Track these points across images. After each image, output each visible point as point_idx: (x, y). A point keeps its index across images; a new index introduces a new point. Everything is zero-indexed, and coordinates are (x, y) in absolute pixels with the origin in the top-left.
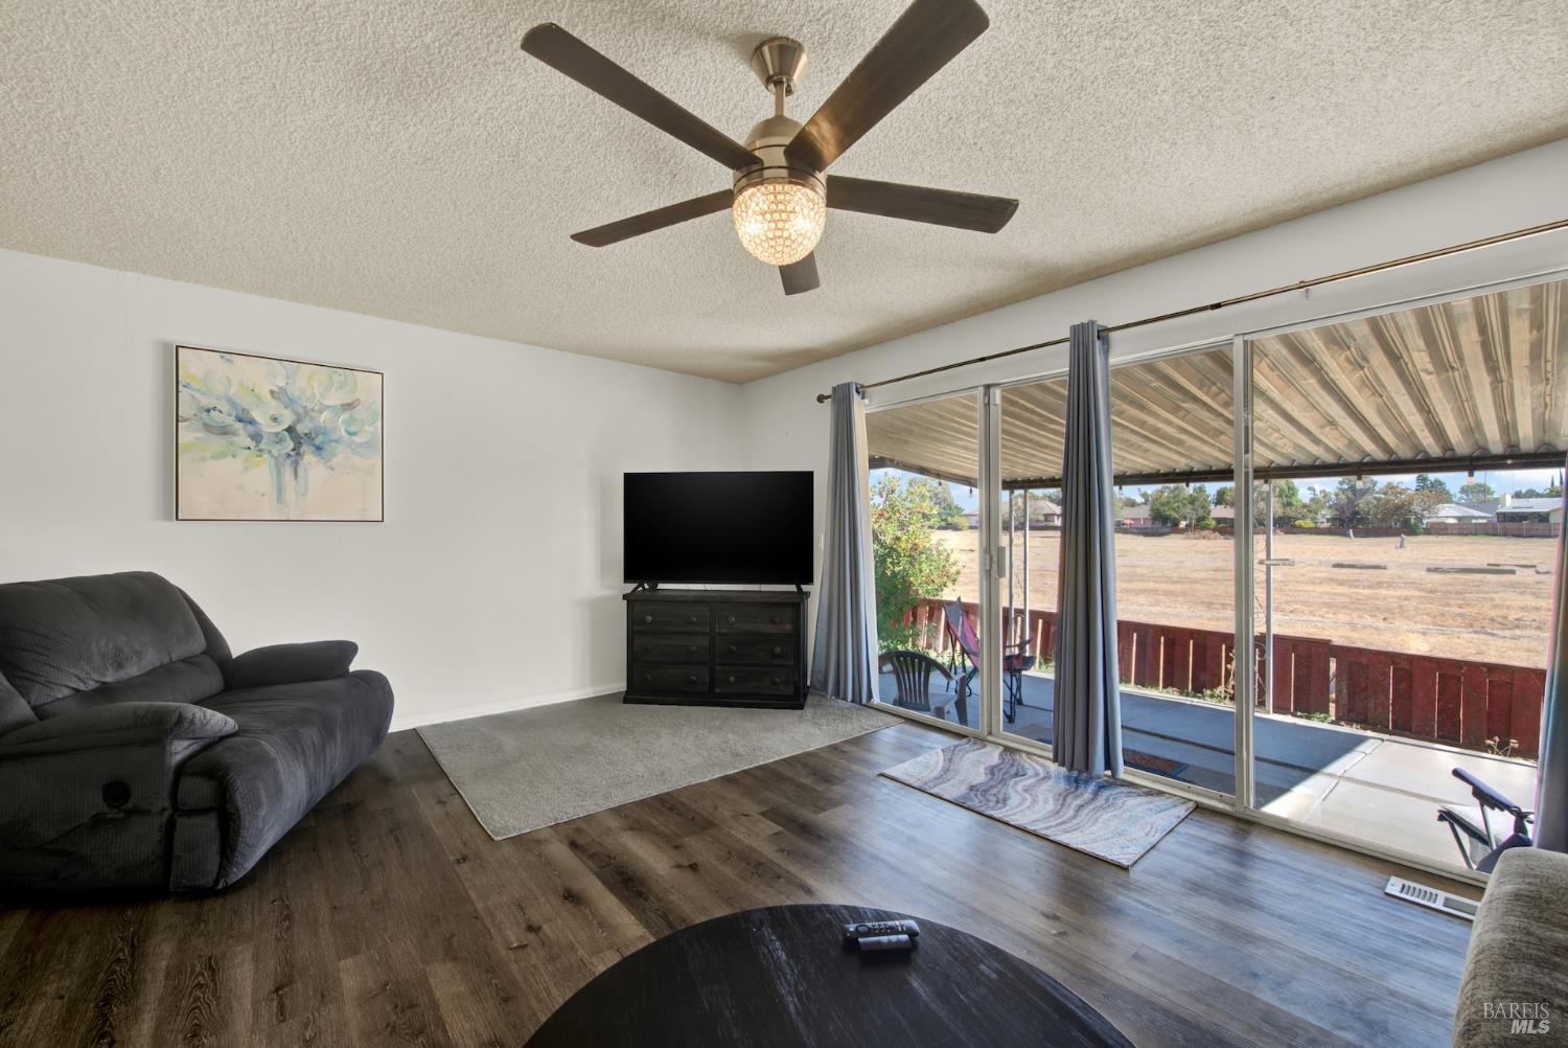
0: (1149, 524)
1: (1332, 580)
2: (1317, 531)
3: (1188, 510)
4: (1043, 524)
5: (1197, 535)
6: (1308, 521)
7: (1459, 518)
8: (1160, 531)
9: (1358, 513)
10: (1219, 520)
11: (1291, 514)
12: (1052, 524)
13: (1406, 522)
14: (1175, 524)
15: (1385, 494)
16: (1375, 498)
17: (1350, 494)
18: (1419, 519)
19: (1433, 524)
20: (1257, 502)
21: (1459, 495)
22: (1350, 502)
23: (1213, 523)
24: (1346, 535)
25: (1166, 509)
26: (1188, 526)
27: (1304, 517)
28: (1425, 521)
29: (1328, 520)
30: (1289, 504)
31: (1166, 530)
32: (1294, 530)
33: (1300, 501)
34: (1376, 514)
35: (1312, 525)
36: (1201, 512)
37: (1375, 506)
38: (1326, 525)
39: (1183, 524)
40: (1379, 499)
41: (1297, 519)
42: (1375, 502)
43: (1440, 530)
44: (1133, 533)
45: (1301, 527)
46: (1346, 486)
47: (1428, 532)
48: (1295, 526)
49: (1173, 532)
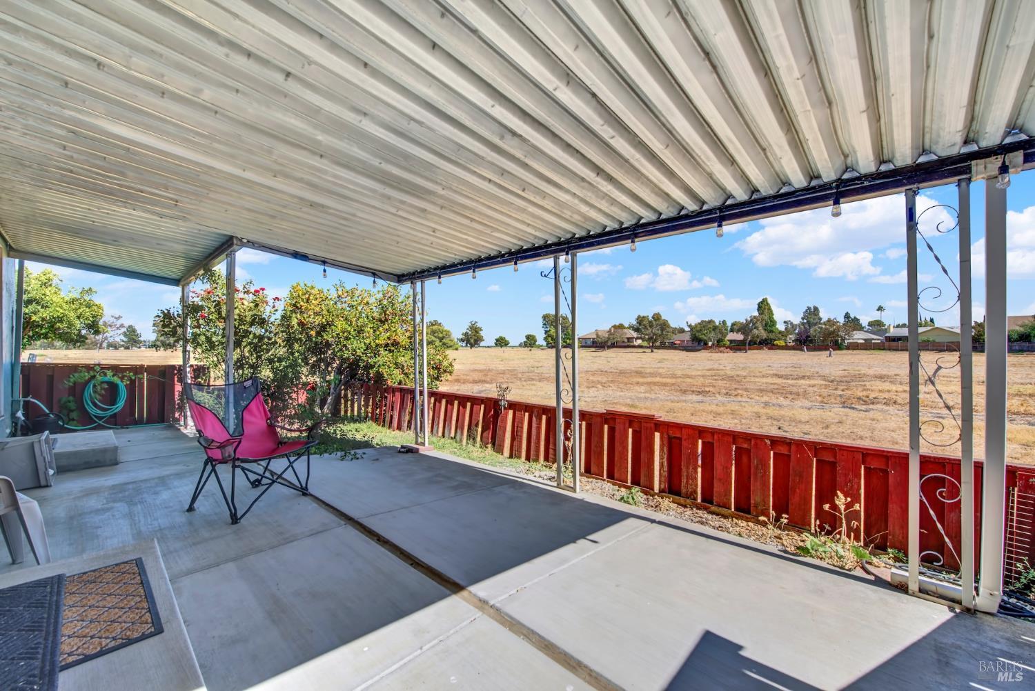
0: (690, 344)
1: (776, 375)
2: (786, 348)
3: (712, 334)
4: (626, 344)
5: (717, 350)
6: (781, 342)
7: (865, 340)
8: (697, 348)
9: (809, 337)
10: (731, 341)
11: (772, 337)
12: (632, 344)
13: (836, 343)
14: (706, 344)
15: (825, 325)
16: (819, 328)
17: (807, 326)
18: (843, 340)
19: (851, 343)
20: (752, 330)
21: (867, 327)
22: (806, 330)
23: (728, 343)
24: (803, 350)
25: (700, 334)
26: (713, 345)
27: (779, 339)
28: (846, 341)
29: (793, 341)
30: (771, 331)
31: (700, 348)
32: (774, 347)
33: (777, 329)
34: (819, 337)
35: (784, 344)
36: (720, 336)
37: (819, 332)
38: (792, 344)
39: (710, 344)
40: (821, 328)
41: (775, 340)
42: (819, 330)
43: (855, 347)
44: (680, 350)
45: (777, 345)
46: (805, 321)
47: (848, 348)
48: (774, 345)
49: (704, 349)
